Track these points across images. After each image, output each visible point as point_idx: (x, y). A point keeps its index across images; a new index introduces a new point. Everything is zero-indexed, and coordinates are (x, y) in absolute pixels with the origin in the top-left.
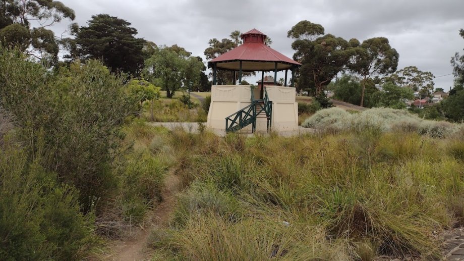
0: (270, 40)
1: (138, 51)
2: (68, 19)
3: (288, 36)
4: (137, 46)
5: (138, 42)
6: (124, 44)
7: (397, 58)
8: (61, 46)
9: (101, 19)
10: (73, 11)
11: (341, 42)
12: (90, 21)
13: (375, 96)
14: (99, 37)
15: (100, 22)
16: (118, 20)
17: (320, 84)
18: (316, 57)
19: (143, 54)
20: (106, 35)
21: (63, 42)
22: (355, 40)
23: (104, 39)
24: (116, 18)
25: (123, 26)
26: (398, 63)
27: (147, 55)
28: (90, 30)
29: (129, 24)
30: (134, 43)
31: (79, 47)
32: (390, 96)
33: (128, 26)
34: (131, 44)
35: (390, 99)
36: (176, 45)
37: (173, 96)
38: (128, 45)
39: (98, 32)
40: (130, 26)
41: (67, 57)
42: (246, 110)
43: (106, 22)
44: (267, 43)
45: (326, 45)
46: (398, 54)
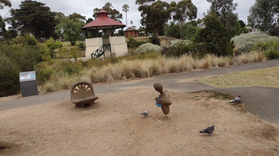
0: (128, 6)
1: (52, 20)
2: (7, 6)
3: (136, 4)
4: (51, 17)
5: (51, 15)
6: (43, 17)
7: (196, 10)
8: (6, 23)
9: (27, 4)
10: (9, 1)
11: (165, 4)
12: (20, 5)
13: (184, 33)
14: (28, 14)
15: (26, 6)
16: (37, 3)
17: (157, 29)
18: (152, 14)
19: (56, 21)
20: (32, 13)
21: (7, 20)
22: (173, 2)
23: (30, 15)
24: (36, 1)
25: (41, 6)
26: (197, 13)
27: (58, 22)
28: (21, 11)
29: (44, 4)
30: (49, 16)
31: (16, 21)
32: (191, 32)
33: (44, 6)
34: (47, 16)
35: (191, 34)
36: (75, 13)
37: (75, 44)
38: (46, 17)
39: (26, 12)
40: (45, 6)
41: (10, 28)
42: (100, 49)
43: (30, 5)
44: (127, 8)
45: (157, 7)
46: (197, 8)
